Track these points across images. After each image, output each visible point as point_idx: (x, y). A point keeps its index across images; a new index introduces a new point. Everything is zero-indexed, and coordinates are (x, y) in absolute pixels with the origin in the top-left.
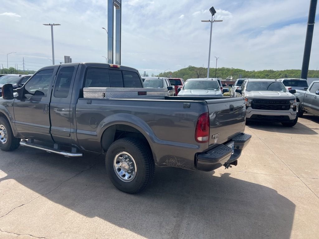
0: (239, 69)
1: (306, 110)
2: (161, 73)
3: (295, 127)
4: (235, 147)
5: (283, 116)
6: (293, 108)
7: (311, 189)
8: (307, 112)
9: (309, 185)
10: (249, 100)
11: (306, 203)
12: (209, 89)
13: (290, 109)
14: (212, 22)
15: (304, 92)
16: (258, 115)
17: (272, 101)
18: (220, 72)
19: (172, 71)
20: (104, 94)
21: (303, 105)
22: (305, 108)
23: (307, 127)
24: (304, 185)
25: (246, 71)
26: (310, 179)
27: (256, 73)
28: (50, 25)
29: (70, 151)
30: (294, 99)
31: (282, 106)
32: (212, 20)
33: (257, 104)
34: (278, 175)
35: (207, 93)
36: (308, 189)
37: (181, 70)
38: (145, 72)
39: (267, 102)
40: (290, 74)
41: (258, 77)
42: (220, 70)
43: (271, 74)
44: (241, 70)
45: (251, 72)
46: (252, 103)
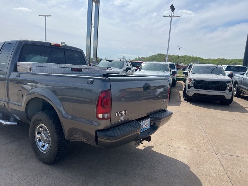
0: (198, 57)
1: (243, 92)
2: (136, 58)
3: (231, 106)
4: (151, 123)
5: (220, 96)
6: (229, 90)
7: (224, 167)
8: (244, 93)
9: (223, 162)
10: (192, 81)
11: (214, 182)
12: (160, 70)
13: (227, 90)
14: (172, 17)
15: (242, 76)
16: (199, 94)
17: (211, 82)
18: (182, 59)
19: (145, 57)
20: (31, 68)
21: (241, 87)
22: (242, 89)
23: (241, 106)
24: (219, 162)
25: (204, 58)
26: (226, 156)
27: (211, 61)
28: (44, 16)
29: (9, 120)
30: (230, 82)
31: (220, 87)
32: (172, 16)
33: (198, 84)
34: (198, 150)
35: (157, 74)
36: (221, 166)
37: (152, 56)
38: (124, 57)
39: (207, 83)
40: (239, 62)
41: (209, 63)
42: (182, 57)
43: (224, 62)
44: (200, 58)
45: (207, 59)
46: (194, 84)
